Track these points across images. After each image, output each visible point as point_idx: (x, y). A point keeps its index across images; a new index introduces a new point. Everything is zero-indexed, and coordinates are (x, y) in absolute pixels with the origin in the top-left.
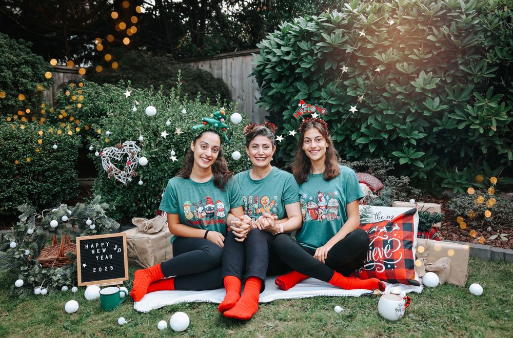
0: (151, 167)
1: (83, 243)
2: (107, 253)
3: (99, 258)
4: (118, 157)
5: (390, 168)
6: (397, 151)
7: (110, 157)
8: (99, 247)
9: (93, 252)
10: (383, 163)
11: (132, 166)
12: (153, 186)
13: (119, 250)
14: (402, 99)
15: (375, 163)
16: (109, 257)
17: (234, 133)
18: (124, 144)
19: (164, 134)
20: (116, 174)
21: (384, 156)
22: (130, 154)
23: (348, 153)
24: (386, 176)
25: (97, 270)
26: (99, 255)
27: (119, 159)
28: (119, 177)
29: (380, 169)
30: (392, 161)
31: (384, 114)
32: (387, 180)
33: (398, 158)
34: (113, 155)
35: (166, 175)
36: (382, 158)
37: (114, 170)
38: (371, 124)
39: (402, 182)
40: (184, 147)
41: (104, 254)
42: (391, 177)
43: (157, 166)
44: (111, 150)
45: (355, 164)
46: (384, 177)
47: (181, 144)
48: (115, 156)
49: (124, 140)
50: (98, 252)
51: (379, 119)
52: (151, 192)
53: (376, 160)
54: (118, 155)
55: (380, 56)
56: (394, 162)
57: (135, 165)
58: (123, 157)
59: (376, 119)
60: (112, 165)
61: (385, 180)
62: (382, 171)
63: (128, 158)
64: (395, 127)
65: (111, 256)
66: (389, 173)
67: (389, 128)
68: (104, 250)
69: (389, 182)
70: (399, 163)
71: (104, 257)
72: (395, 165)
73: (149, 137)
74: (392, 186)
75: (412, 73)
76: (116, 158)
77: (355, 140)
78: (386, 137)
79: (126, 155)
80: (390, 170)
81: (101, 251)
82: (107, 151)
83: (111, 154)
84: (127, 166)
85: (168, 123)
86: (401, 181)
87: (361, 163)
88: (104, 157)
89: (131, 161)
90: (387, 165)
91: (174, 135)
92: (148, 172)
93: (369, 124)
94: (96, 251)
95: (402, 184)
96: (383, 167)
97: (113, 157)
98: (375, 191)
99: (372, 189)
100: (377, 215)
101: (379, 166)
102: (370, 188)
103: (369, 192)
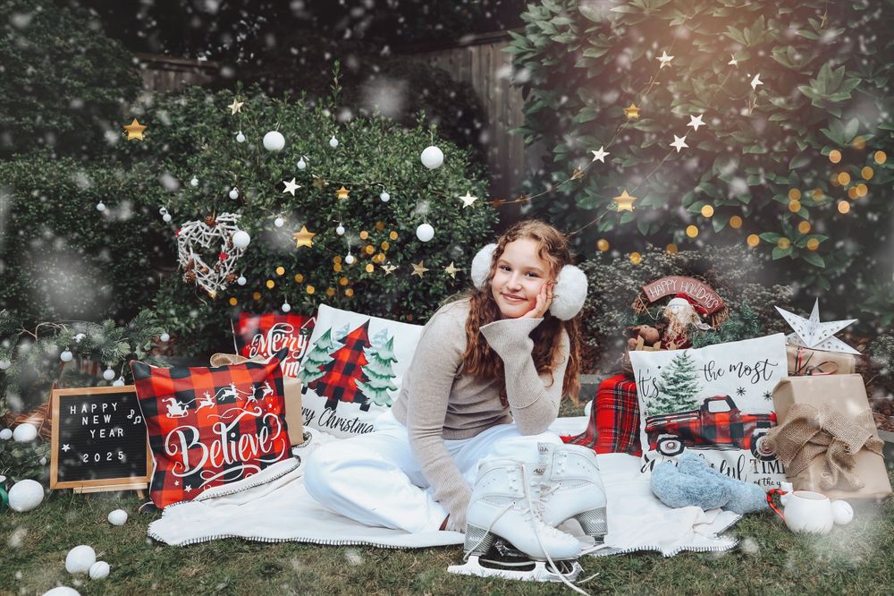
1: (66, 401)
2: (114, 425)
3: (97, 434)
5: (754, 267)
7: (193, 242)
8: (98, 411)
9: (85, 421)
11: (229, 263)
13: (137, 420)
14: (780, 122)
15: (725, 255)
16: (116, 432)
17: (430, 186)
18: (218, 219)
19: (292, 187)
22: (227, 240)
25: (91, 458)
26: (98, 428)
27: (208, 246)
28: (206, 282)
29: (733, 267)
31: (744, 152)
32: (745, 291)
34: (197, 237)
37: (196, 266)
40: (330, 212)
41: (108, 427)
44: (195, 227)
46: (740, 285)
47: (325, 206)
48: (201, 238)
49: (220, 211)
53: (728, 249)
54: (207, 238)
55: (740, 34)
60: (196, 257)
61: (742, 292)
62: (738, 274)
63: (223, 248)
65: (120, 432)
68: (107, 419)
71: (107, 432)
74: (755, 304)
75: (805, 69)
76: (203, 244)
81: (101, 419)
82: (186, 229)
83: (194, 235)
84: (219, 263)
85: (301, 164)
86: (774, 295)
87: (696, 255)
88: (182, 240)
90: (748, 260)
94: (90, 420)
96: (738, 265)
97: (197, 240)
98: (705, 315)
99: (699, 311)
100: (707, 369)
101: (733, 261)
102: (696, 309)
103: (693, 316)
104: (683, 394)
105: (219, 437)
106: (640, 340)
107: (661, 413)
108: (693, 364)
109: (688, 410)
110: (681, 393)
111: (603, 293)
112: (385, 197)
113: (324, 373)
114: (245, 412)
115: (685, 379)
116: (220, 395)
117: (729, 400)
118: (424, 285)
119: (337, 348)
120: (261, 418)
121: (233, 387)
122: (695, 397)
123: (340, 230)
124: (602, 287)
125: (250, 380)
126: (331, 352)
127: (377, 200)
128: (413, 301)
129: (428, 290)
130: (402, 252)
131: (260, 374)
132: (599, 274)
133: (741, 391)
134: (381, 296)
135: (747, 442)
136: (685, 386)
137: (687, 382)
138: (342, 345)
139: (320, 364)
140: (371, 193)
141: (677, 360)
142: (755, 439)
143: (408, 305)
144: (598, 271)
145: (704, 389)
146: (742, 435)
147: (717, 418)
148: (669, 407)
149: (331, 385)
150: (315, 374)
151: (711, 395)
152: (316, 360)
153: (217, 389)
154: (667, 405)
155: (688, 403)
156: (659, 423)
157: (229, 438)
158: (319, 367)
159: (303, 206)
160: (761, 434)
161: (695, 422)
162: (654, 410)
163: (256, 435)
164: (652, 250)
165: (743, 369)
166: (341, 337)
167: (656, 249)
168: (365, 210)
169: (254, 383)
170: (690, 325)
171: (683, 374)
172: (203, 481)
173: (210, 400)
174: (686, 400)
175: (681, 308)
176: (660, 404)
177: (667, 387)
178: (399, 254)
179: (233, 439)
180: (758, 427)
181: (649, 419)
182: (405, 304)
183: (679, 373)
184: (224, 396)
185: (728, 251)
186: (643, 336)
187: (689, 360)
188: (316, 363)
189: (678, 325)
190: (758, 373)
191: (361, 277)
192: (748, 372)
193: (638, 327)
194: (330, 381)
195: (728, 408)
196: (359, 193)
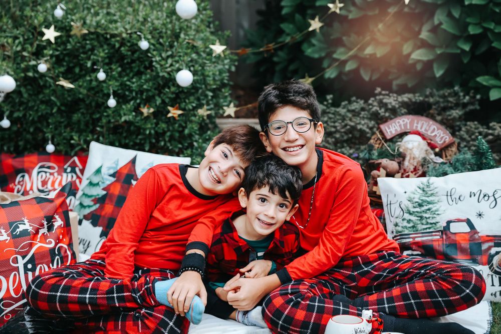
0: (25, 95)
5: (471, 107)
6: (487, 74)
10: (459, 96)
15: (444, 97)
17: (182, 36)
19: (51, 34)
21: (461, 86)
23: (396, 79)
24: (464, 122)
29: (451, 108)
30: (476, 93)
32: (463, 129)
33: (488, 89)
35: (55, 110)
36: (456, 88)
38: (441, 24)
39: (492, 134)
40: (89, 59)
42: (472, 125)
43: (39, 93)
45: (406, 100)
46: (458, 123)
47: (84, 53)
51: (456, 14)
52: (27, 142)
53: (447, 92)
56: (478, 97)
59: (450, 15)
61: (460, 129)
62: (456, 113)
64: (486, 30)
66: (469, 116)
67: (472, 30)
69: (467, 132)
70: (488, 98)
72: (481, 102)
73: (21, 39)
77: (409, 55)
78: (467, 48)
80: (472, 111)
85: (59, 13)
86: (490, 131)
87: (418, 98)
90: (465, 101)
91: (70, 36)
92: (21, 104)
93: (436, 22)
96: (457, 105)
98: (437, 150)
99: (432, 146)
100: (449, 195)
101: (451, 102)
102: (429, 144)
103: (426, 151)
104: (427, 216)
105: (17, 269)
106: (383, 172)
107: (406, 232)
108: (436, 190)
109: (431, 230)
110: (425, 215)
111: (335, 132)
112: (144, 45)
113: (98, 206)
114: (40, 244)
115: (429, 203)
116: (14, 230)
117: (469, 222)
118: (180, 126)
119: (108, 183)
120: (54, 249)
121: (26, 221)
122: (438, 219)
123: (101, 76)
124: (335, 127)
125: (42, 214)
126: (102, 186)
127: (135, 48)
128: (170, 141)
129: (183, 131)
130: (159, 96)
131: (50, 207)
132: (331, 115)
133: (480, 215)
134: (140, 137)
135: (485, 259)
136: (429, 209)
137: (430, 206)
138: (113, 179)
139: (93, 198)
140: (129, 41)
141: (422, 186)
142: (492, 257)
143: (165, 144)
144: (329, 113)
145: (445, 212)
146: (480, 252)
147: (457, 238)
148: (413, 227)
149: (104, 216)
150: (89, 206)
151: (452, 218)
152: (89, 194)
153: (11, 224)
154: (411, 225)
155: (431, 224)
156: (404, 241)
157: (26, 270)
158: (93, 201)
159: (62, 53)
160: (497, 253)
161: (438, 240)
162: (399, 229)
163: (51, 265)
164: (380, 94)
165: (482, 196)
166: (112, 172)
167: (383, 92)
168: (123, 57)
169: (45, 217)
170: (425, 159)
171: (428, 199)
172: (4, 310)
173: (5, 235)
174: (429, 221)
175: (416, 144)
176: (405, 224)
177: (412, 210)
178: (157, 98)
179: (30, 270)
180: (495, 246)
181: (395, 236)
182: (162, 143)
183: (424, 198)
184: (18, 230)
185: (447, 94)
186: (385, 168)
187: (432, 187)
188: (89, 196)
189: (414, 158)
190: (495, 199)
191: (123, 119)
192: (486, 198)
193: (380, 161)
194: (103, 213)
195: (468, 230)
196: (117, 41)
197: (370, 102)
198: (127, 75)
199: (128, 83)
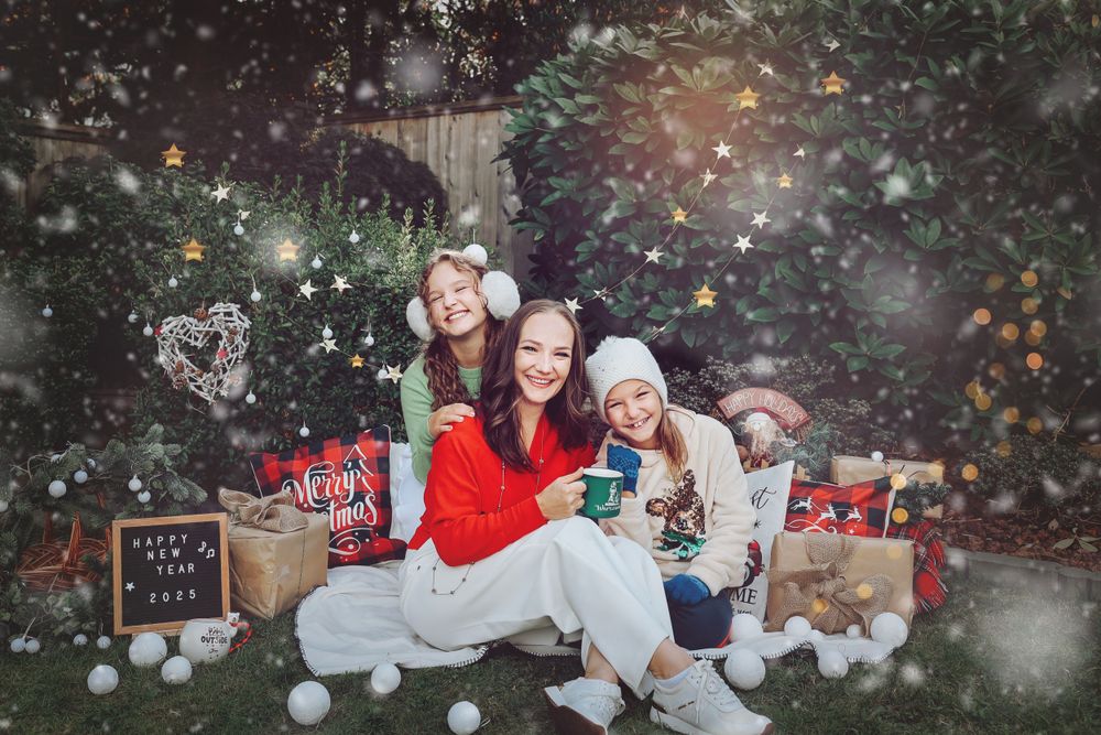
1: (127, 534)
2: (183, 559)
3: (164, 570)
4: (196, 339)
5: (823, 381)
6: (842, 340)
8: (165, 544)
9: (151, 555)
10: (809, 367)
11: (229, 362)
12: (277, 410)
13: (211, 553)
14: (854, 221)
15: (790, 367)
16: (186, 568)
18: (211, 310)
20: (192, 380)
21: (812, 353)
22: (225, 334)
23: (727, 344)
24: (817, 399)
25: (159, 598)
26: (165, 563)
27: (199, 344)
28: (199, 388)
29: (800, 381)
30: (829, 364)
32: (817, 407)
34: (185, 335)
36: (805, 357)
37: (186, 370)
38: (783, 278)
39: (853, 414)
40: (353, 319)
41: (176, 562)
42: (827, 402)
44: (181, 323)
46: (810, 400)
48: (190, 337)
49: (212, 301)
50: (162, 556)
51: (802, 266)
53: (794, 361)
54: (198, 335)
55: (806, 122)
56: (832, 368)
57: (237, 359)
58: (209, 341)
59: (793, 267)
60: (182, 357)
61: (814, 407)
62: (808, 387)
63: (221, 344)
64: (839, 287)
65: (191, 567)
66: (822, 392)
68: (176, 553)
69: (822, 411)
70: (845, 368)
71: (176, 569)
72: (836, 374)
73: (269, 296)
74: (831, 421)
76: (193, 343)
77: (744, 315)
79: (217, 336)
80: (825, 385)
81: (168, 553)
82: (171, 324)
83: (182, 332)
84: (217, 362)
85: (317, 264)
86: (851, 411)
87: (759, 369)
88: (164, 339)
89: (229, 349)
90: (817, 372)
91: (328, 293)
92: (266, 375)
93: (777, 277)
94: (157, 555)
95: (851, 417)
96: (807, 378)
97: (185, 338)
98: (790, 430)
101: (800, 374)
103: (777, 431)
123: (369, 340)
164: (713, 364)
167: (717, 362)
170: (775, 443)
175: (763, 424)
185: (794, 364)
189: (762, 442)
196: (389, 297)
197: (701, 373)
198: (399, 339)
199: (401, 349)
